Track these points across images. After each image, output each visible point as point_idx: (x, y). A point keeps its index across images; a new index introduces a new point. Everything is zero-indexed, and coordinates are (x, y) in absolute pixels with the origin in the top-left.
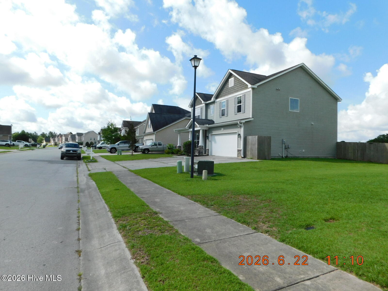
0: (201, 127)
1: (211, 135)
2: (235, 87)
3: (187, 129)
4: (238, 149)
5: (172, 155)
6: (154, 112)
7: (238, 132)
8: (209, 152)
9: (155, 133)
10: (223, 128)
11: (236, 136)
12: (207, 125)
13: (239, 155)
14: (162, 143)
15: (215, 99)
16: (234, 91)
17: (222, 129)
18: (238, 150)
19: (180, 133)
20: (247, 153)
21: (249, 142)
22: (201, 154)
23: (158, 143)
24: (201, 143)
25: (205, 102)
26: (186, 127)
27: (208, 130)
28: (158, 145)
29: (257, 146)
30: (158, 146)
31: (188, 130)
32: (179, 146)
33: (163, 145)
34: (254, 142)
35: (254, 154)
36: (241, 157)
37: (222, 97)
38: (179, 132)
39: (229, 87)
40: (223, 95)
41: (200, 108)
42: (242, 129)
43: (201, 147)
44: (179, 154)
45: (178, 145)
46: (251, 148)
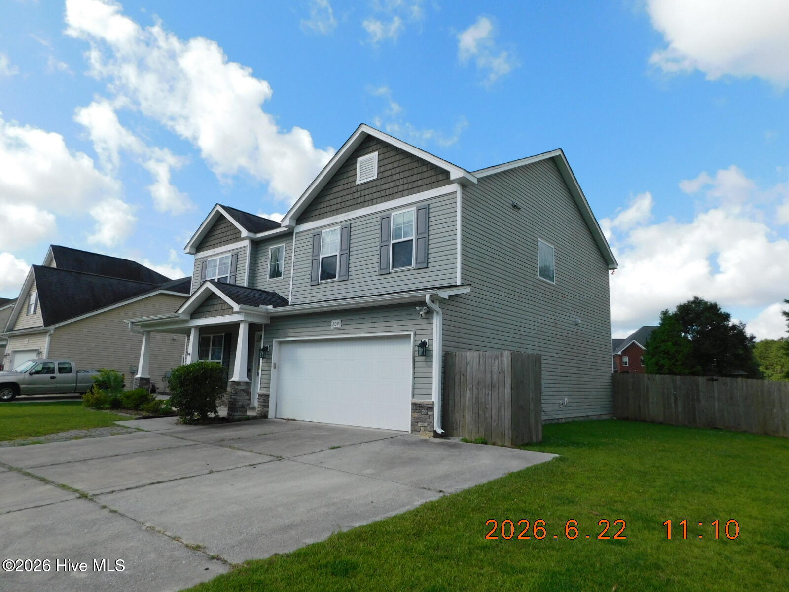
0: (246, 314)
1: (280, 343)
2: (383, 181)
3: (182, 317)
4: (418, 400)
5: (114, 412)
6: (54, 265)
7: (415, 335)
8: (267, 407)
9: (50, 330)
10: (339, 321)
11: (407, 350)
12: (270, 307)
13: (419, 424)
14: (73, 365)
15: (293, 224)
16: (378, 195)
17: (336, 323)
18: (414, 404)
19: (149, 332)
20: (457, 415)
21: (465, 376)
22: (237, 415)
23: (59, 364)
24: (238, 373)
25: (252, 235)
26: (181, 311)
27: (266, 325)
28: (57, 370)
29: (508, 391)
30: (57, 374)
31: (186, 321)
32: (141, 379)
33: (78, 372)
34: (495, 376)
35: (494, 424)
36: (432, 434)
37: (323, 218)
38: (148, 328)
39: (358, 182)
40: (329, 209)
41: (230, 254)
42: (437, 322)
43: (240, 387)
44: (148, 411)
45: (139, 376)
46: (478, 398)
